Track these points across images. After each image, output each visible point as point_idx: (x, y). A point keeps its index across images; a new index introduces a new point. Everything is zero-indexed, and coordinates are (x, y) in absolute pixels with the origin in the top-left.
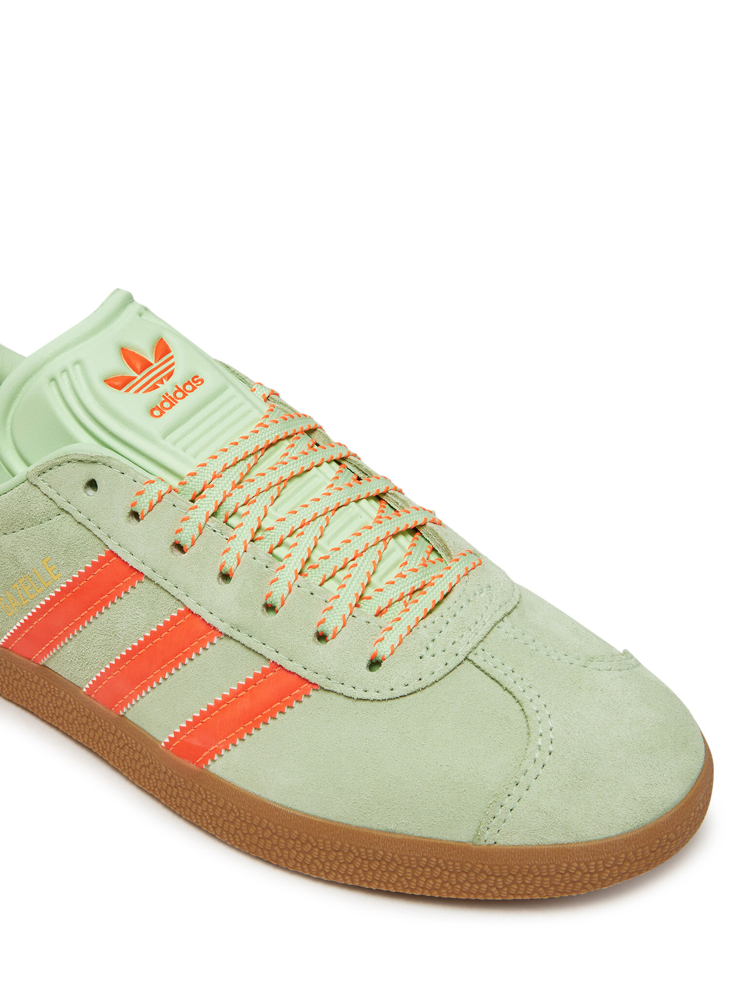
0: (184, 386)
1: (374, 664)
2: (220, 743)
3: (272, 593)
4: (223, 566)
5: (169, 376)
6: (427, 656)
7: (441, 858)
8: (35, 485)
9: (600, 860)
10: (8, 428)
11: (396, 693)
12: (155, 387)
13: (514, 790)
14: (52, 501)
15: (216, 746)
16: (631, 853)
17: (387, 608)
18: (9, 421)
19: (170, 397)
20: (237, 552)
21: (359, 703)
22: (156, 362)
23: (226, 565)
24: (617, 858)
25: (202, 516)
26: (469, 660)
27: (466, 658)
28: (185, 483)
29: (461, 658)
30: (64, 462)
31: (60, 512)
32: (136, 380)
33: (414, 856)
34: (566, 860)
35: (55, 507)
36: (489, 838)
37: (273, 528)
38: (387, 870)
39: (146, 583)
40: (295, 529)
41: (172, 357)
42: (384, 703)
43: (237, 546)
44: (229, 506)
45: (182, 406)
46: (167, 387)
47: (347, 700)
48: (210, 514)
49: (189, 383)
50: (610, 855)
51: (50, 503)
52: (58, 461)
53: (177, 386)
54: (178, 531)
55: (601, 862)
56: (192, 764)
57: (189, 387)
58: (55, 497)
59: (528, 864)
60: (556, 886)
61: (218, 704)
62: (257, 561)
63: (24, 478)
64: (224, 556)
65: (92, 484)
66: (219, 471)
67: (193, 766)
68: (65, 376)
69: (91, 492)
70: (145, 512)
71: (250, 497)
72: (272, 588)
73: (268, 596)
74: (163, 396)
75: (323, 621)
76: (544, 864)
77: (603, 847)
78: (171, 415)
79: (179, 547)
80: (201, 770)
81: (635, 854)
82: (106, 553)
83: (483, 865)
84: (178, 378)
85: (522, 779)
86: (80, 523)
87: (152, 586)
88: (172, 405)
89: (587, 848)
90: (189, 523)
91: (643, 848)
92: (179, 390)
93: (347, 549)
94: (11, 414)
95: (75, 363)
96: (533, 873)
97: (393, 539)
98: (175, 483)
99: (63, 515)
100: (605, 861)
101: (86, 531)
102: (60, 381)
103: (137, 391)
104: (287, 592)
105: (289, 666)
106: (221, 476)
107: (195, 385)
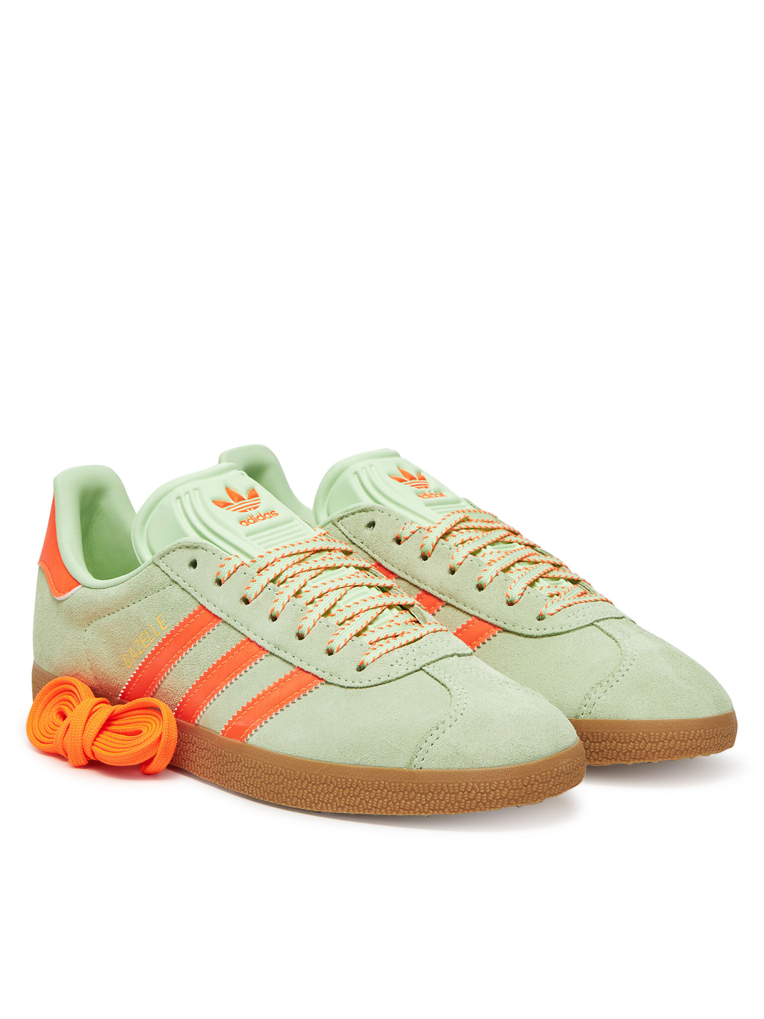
0: (265, 515)
1: (361, 668)
2: (257, 721)
3: (302, 625)
4: (273, 610)
5: (255, 508)
6: (396, 665)
7: (387, 781)
8: (157, 566)
9: (487, 782)
10: (145, 531)
11: (372, 683)
12: (245, 511)
13: (435, 732)
14: (167, 576)
15: (255, 724)
16: (508, 781)
17: (376, 642)
18: (146, 527)
19: (254, 518)
20: (283, 601)
21: (348, 690)
22: (248, 499)
23: (275, 610)
24: (499, 783)
25: (265, 580)
26: (423, 670)
27: (421, 669)
28: (255, 561)
29: (418, 667)
30: (176, 548)
31: (172, 583)
32: (233, 506)
33: (370, 781)
34: (465, 780)
35: (169, 579)
36: (418, 763)
37: (309, 591)
38: (354, 795)
39: (222, 625)
40: (323, 593)
41: (260, 499)
42: (364, 689)
43: (283, 598)
44: (282, 579)
45: (261, 524)
46: (254, 513)
47: (341, 689)
48: (270, 580)
49: (268, 514)
50: (494, 779)
51: (166, 577)
52: (173, 547)
53: (260, 514)
54: (248, 588)
55: (487, 784)
56: (237, 741)
57: (267, 516)
58: (169, 572)
59: (441, 783)
60: (459, 802)
61: (259, 696)
62: (296, 606)
63: (151, 561)
64: (274, 604)
65: (194, 564)
66: (278, 557)
67: (238, 742)
68: (187, 496)
69: (192, 569)
70: (226, 578)
71: (296, 573)
72: (303, 622)
73: (300, 627)
74: (250, 517)
75: (332, 641)
76: (451, 783)
77: (490, 773)
78: (252, 527)
79: (246, 601)
80: (242, 743)
81: (511, 783)
82: (198, 607)
83: (413, 784)
84: (261, 509)
85: (441, 726)
86: (183, 589)
87: (226, 627)
88: (255, 522)
89: (479, 773)
90: (256, 584)
91: (517, 779)
92: (261, 516)
93: (355, 607)
94: (148, 522)
95: (195, 489)
96: (444, 791)
97: (387, 609)
98: (247, 561)
99: (174, 585)
100: (491, 784)
101: (187, 594)
102: (183, 499)
103: (234, 511)
104: (312, 625)
105: (307, 668)
106: (280, 561)
107: (272, 516)
